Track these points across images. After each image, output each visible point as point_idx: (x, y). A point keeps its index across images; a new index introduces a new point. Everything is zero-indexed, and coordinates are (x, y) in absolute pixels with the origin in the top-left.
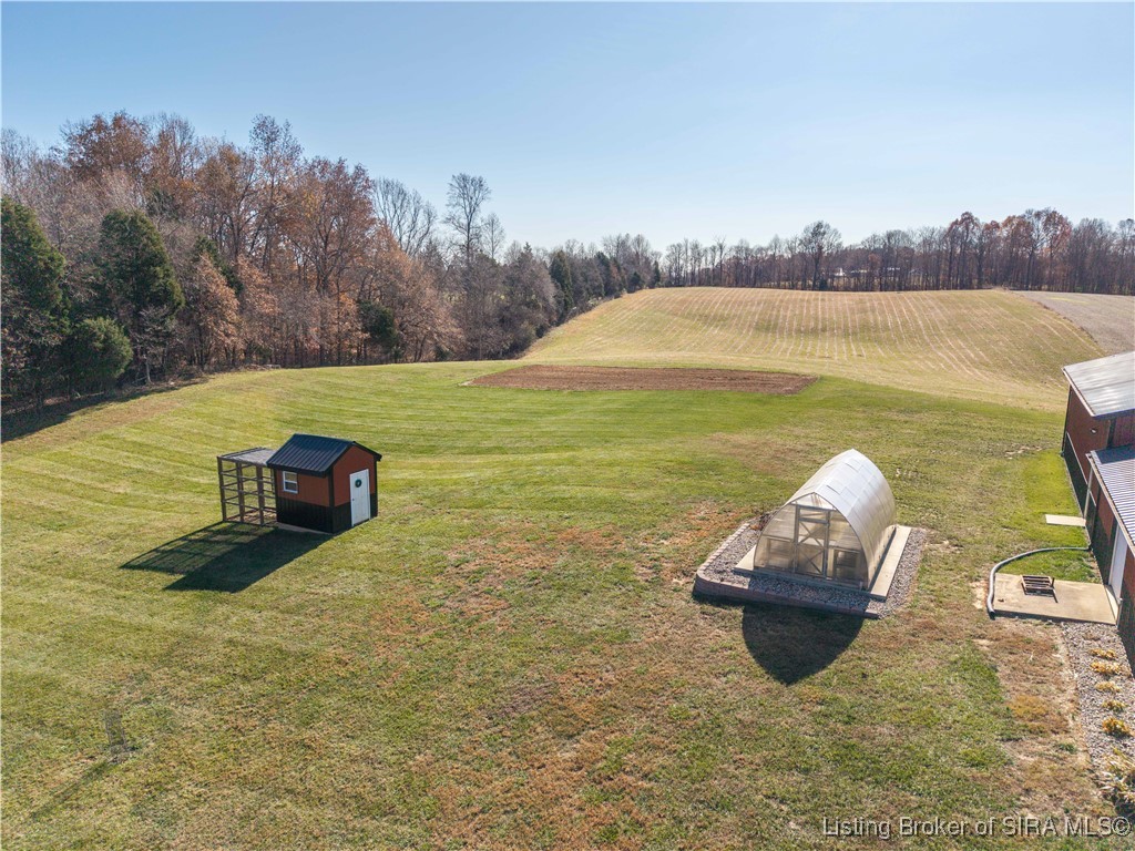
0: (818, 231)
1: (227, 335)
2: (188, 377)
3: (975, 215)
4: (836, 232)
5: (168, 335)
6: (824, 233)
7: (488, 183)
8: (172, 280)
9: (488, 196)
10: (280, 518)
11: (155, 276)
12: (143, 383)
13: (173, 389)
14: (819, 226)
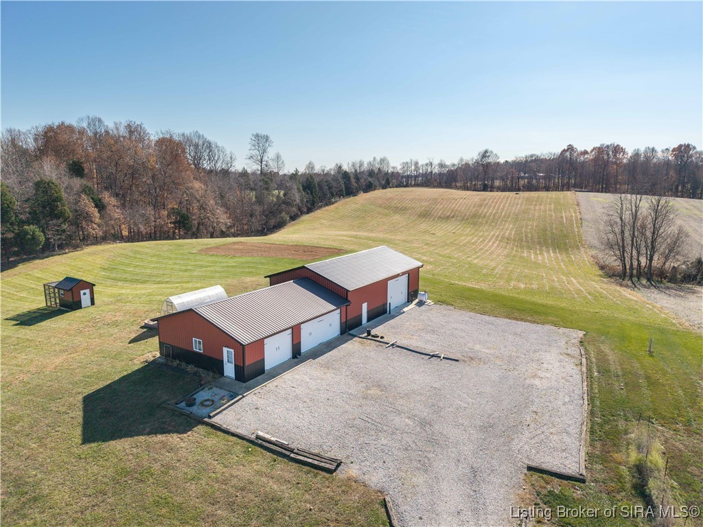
0: (485, 154)
1: (94, 229)
2: (76, 247)
3: (575, 146)
4: (496, 155)
5: (64, 231)
6: (489, 156)
7: (271, 138)
8: (66, 208)
9: (272, 144)
10: (61, 306)
11: (57, 206)
12: (54, 251)
13: (66, 253)
14: (486, 152)
